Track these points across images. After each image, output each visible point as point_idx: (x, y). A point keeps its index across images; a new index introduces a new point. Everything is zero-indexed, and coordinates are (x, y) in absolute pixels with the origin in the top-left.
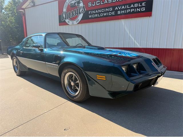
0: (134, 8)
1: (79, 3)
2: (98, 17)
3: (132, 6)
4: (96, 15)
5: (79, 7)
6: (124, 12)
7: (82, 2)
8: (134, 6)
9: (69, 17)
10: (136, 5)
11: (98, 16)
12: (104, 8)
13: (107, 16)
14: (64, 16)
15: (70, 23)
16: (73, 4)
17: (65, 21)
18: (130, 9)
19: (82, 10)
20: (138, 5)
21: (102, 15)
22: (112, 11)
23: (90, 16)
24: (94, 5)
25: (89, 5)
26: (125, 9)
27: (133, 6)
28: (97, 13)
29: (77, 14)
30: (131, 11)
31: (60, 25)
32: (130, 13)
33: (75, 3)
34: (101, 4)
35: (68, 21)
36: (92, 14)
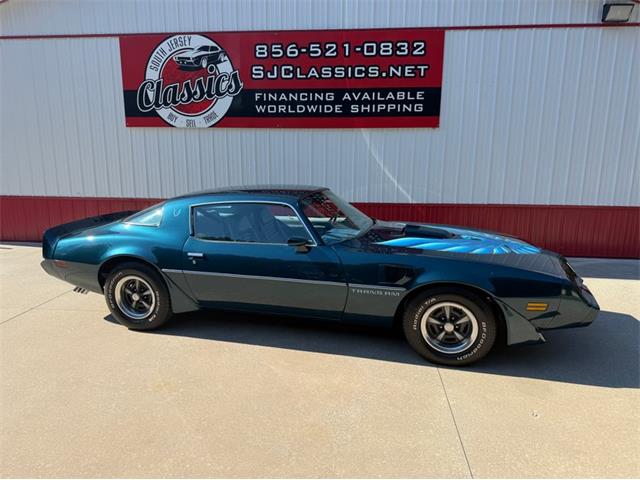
0: (396, 102)
1: (214, 60)
2: (287, 115)
3: (390, 96)
4: (282, 109)
5: (215, 73)
6: (368, 108)
7: (226, 58)
8: (395, 96)
9: (174, 102)
10: (401, 96)
11: (287, 110)
12: (308, 91)
13: (317, 114)
14: (151, 95)
15: (181, 120)
16: (189, 59)
17: (154, 114)
18: (387, 102)
19: (230, 87)
20: (406, 96)
21: (301, 109)
22: (333, 104)
23: (260, 109)
24: (275, 76)
25: (254, 72)
26: (371, 102)
27: (393, 97)
28: (283, 102)
29: (210, 95)
30: (389, 109)
31: (130, 124)
32: (384, 113)
33: (200, 58)
34: (299, 76)
35: (171, 116)
36: (268, 103)
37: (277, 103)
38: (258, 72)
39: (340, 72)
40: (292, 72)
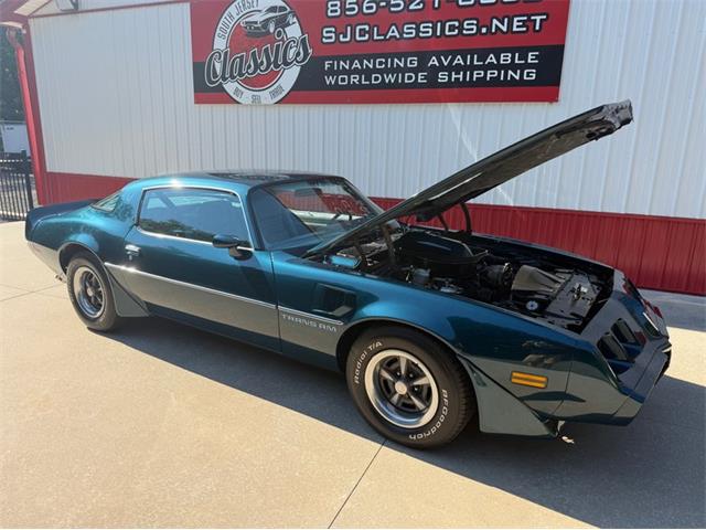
0: (499, 67)
1: (282, 23)
2: (360, 87)
3: (491, 59)
4: (355, 79)
5: (282, 40)
6: (461, 76)
7: (295, 20)
8: (498, 59)
9: (241, 74)
10: (505, 58)
11: (360, 81)
12: (386, 56)
13: (395, 86)
14: (218, 67)
15: (246, 96)
16: (256, 23)
17: (221, 89)
18: (486, 68)
19: (298, 54)
20: (513, 58)
21: (376, 79)
22: (416, 70)
23: (330, 80)
24: (348, 39)
25: (325, 35)
26: (464, 68)
27: (494, 61)
28: (356, 71)
29: (277, 66)
30: (489, 75)
31: (198, 101)
32: (482, 82)
34: (376, 37)
35: (237, 90)
36: (338, 73)
37: (349, 72)
38: (329, 35)
39: (426, 30)
40: (368, 32)
